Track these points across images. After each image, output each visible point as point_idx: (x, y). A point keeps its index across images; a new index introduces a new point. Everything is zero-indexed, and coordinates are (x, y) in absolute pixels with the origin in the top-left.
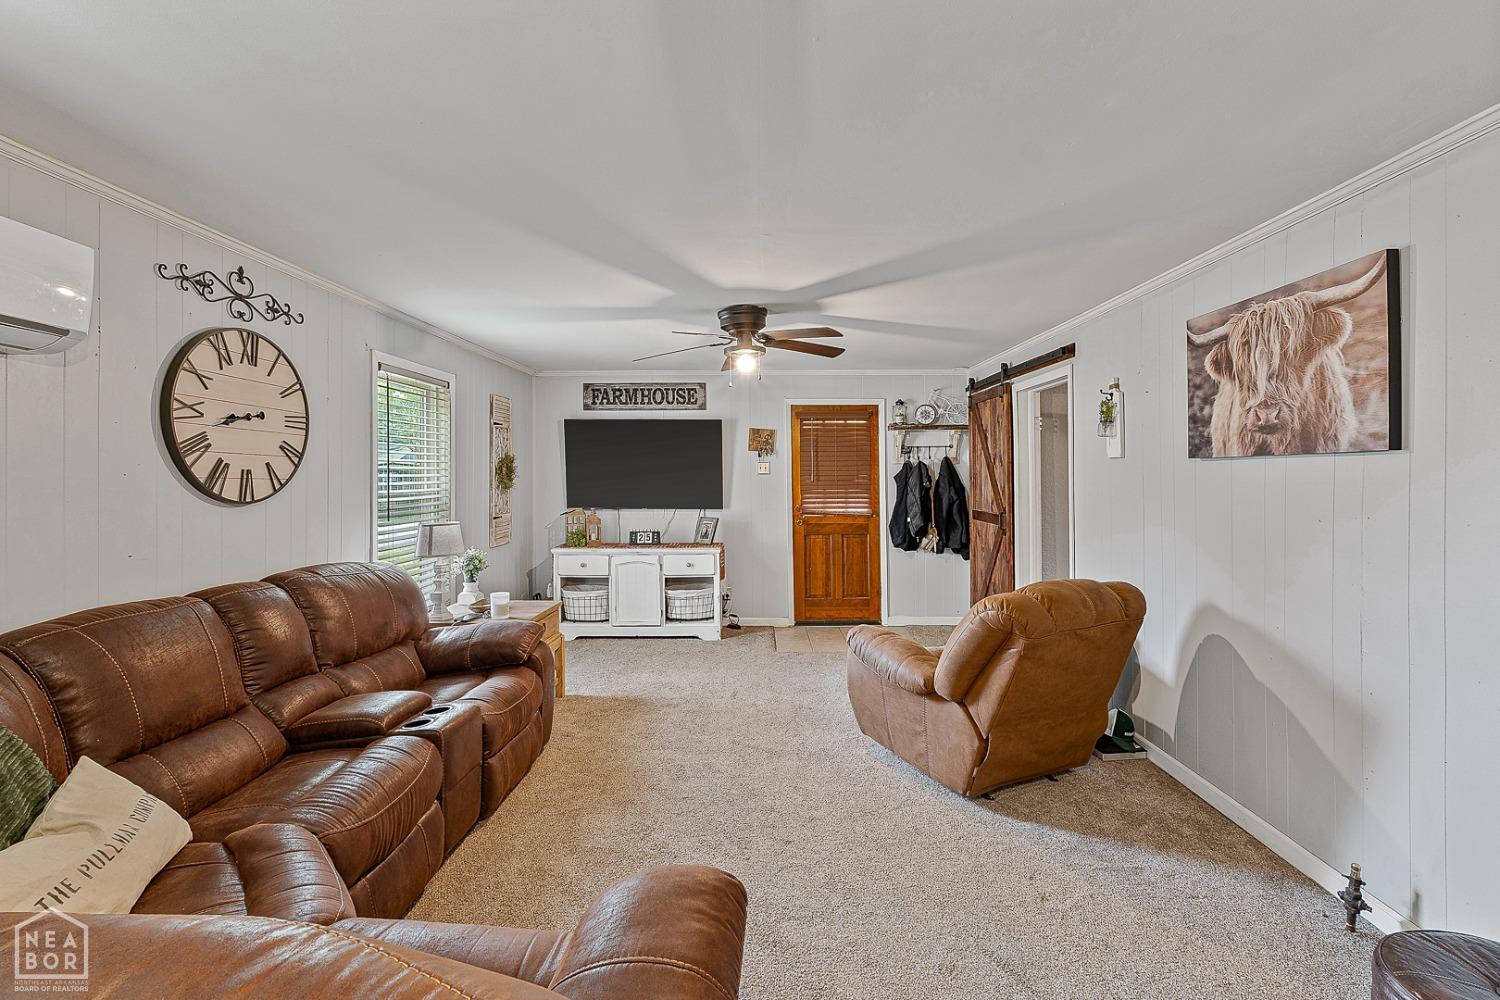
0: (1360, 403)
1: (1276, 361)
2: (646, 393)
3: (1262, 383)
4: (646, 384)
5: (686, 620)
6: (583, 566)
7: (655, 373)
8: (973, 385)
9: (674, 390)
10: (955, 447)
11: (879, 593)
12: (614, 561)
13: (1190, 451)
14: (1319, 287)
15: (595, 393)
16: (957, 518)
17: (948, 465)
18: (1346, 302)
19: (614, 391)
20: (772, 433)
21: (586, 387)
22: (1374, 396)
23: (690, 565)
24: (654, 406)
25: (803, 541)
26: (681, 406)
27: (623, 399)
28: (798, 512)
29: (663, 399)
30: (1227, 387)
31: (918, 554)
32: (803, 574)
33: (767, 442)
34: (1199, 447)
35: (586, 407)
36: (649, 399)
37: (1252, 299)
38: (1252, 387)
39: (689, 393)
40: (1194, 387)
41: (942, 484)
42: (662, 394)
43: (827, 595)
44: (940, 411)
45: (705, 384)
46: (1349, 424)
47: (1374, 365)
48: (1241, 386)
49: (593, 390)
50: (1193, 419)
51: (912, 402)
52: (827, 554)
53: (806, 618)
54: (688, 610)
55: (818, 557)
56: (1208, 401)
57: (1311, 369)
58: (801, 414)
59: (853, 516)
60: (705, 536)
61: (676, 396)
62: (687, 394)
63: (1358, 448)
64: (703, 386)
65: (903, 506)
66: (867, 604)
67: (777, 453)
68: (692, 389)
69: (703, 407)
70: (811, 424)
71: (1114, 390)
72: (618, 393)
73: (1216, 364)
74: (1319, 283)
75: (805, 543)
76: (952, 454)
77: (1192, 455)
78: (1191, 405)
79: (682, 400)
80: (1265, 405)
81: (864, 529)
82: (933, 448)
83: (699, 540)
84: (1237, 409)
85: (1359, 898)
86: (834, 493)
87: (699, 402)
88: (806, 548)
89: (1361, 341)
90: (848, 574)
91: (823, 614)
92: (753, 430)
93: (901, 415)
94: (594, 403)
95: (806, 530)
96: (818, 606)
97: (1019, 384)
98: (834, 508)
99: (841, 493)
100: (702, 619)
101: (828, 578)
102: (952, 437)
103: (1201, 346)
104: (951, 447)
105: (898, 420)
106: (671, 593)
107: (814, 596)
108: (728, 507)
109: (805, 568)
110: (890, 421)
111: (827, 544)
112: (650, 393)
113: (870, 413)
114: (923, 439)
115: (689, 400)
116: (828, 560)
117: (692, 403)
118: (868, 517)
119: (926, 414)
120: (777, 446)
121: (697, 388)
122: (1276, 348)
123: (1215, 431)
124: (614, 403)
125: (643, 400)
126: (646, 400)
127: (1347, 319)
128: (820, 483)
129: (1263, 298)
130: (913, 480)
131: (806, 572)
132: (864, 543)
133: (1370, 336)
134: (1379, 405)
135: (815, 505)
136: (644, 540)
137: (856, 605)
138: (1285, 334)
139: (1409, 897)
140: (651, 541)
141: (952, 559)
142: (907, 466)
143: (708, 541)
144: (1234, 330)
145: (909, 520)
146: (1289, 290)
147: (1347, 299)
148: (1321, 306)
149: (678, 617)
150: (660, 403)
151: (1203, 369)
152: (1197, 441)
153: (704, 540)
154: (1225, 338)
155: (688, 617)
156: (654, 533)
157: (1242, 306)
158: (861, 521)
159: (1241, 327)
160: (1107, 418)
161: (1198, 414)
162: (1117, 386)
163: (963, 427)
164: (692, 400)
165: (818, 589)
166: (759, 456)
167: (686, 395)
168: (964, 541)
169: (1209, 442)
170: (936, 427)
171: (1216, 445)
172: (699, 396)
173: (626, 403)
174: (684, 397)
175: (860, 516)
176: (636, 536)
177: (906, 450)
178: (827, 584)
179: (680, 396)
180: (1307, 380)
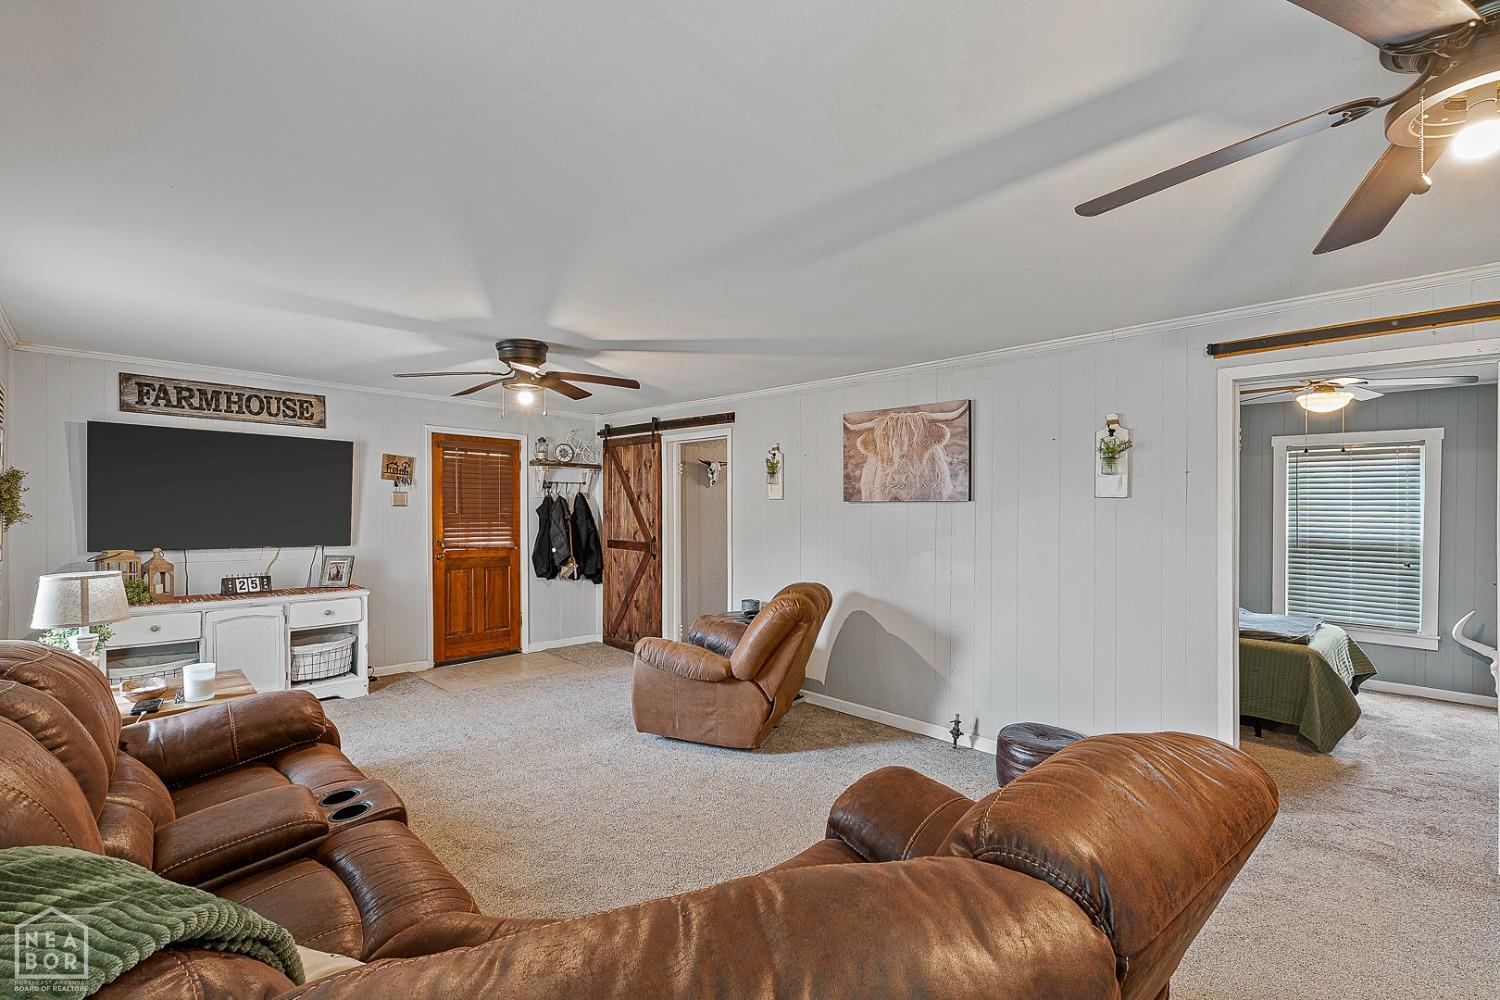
0: (954, 476)
1: (906, 448)
2: (235, 398)
3: (896, 459)
4: (234, 387)
5: (319, 680)
6: (155, 629)
7: (250, 374)
8: (608, 431)
9: (278, 400)
10: (588, 484)
11: (519, 623)
12: (210, 618)
13: (845, 497)
14: (932, 412)
15: (139, 388)
16: (593, 547)
17: (581, 499)
18: (946, 421)
19: (179, 390)
20: (411, 461)
21: (125, 378)
22: (962, 472)
23: (329, 613)
24: (248, 416)
25: (443, 577)
26: (291, 421)
27: (195, 402)
28: (437, 545)
29: (262, 408)
30: (872, 459)
31: (556, 582)
32: (443, 612)
33: (404, 471)
34: (851, 494)
35: (124, 407)
36: (240, 407)
37: (891, 410)
38: (891, 461)
39: (301, 406)
40: (847, 457)
41: (579, 517)
42: (261, 402)
43: (469, 630)
44: (577, 451)
45: (324, 397)
46: (948, 487)
47: (961, 457)
48: (882, 460)
49: (139, 384)
50: (847, 477)
51: (553, 440)
52: (468, 589)
53: (446, 657)
54: (324, 667)
55: (459, 592)
56: (859, 466)
57: (927, 455)
58: (441, 442)
59: (496, 549)
60: (338, 576)
61: (282, 408)
62: (301, 407)
63: (952, 500)
64: (322, 400)
65: (546, 538)
66: (508, 634)
67: (415, 483)
68: (306, 402)
69: (321, 424)
70: (454, 454)
71: (776, 452)
72: (185, 394)
73: (865, 443)
74: (932, 409)
75: (446, 579)
76: (584, 490)
77: (846, 499)
78: (846, 467)
79: (291, 414)
80: (898, 472)
81: (507, 560)
82: (569, 484)
83: (327, 582)
84: (880, 473)
85: (958, 730)
86: (478, 526)
87: (317, 418)
88: (446, 583)
89: (955, 444)
90: (489, 606)
91: (465, 650)
92: (389, 456)
93: (543, 452)
94: (141, 402)
95: (448, 565)
96: (459, 643)
97: (669, 437)
98: (479, 541)
99: (485, 526)
100: (339, 675)
101: (468, 613)
102: (585, 475)
103: (854, 431)
104: (584, 483)
105: (541, 456)
106: (298, 650)
107: (455, 634)
108: (356, 543)
109: (446, 605)
110: (532, 458)
111: (468, 578)
112: (240, 399)
113: (512, 447)
114: (561, 475)
115: (302, 413)
116: (469, 595)
117: (307, 418)
118: (511, 549)
119: (564, 453)
120: (416, 475)
121: (314, 401)
122: (906, 439)
123: (864, 486)
124: (179, 405)
125: (229, 407)
126: (235, 408)
127: (948, 432)
128: (463, 516)
129: (898, 410)
130: (555, 515)
131: (446, 610)
132: (505, 575)
133: (960, 442)
134: (963, 478)
135: (458, 539)
136: (249, 587)
137: (497, 637)
138: (911, 434)
139: (973, 723)
140: (258, 589)
141: (586, 584)
142: (548, 500)
143: (344, 582)
144: (878, 425)
145: (554, 550)
146: (915, 409)
147: (947, 421)
148: (934, 421)
149: (309, 677)
150: (258, 414)
151: (856, 446)
152: (850, 491)
153: (336, 581)
154: (872, 430)
155: (322, 676)
156: (262, 578)
157: (885, 412)
158: (502, 554)
159: (883, 425)
160: (772, 470)
161: (852, 474)
162: (778, 449)
163: (597, 467)
164: (306, 415)
165: (458, 626)
166: (396, 485)
167: (297, 408)
168: (599, 567)
169: (859, 492)
170: (575, 465)
171: (864, 494)
172: (316, 410)
173: (201, 408)
174: (294, 410)
175: (504, 548)
176: (234, 585)
177: (547, 485)
178: (467, 620)
179: (288, 407)
180: (924, 461)
